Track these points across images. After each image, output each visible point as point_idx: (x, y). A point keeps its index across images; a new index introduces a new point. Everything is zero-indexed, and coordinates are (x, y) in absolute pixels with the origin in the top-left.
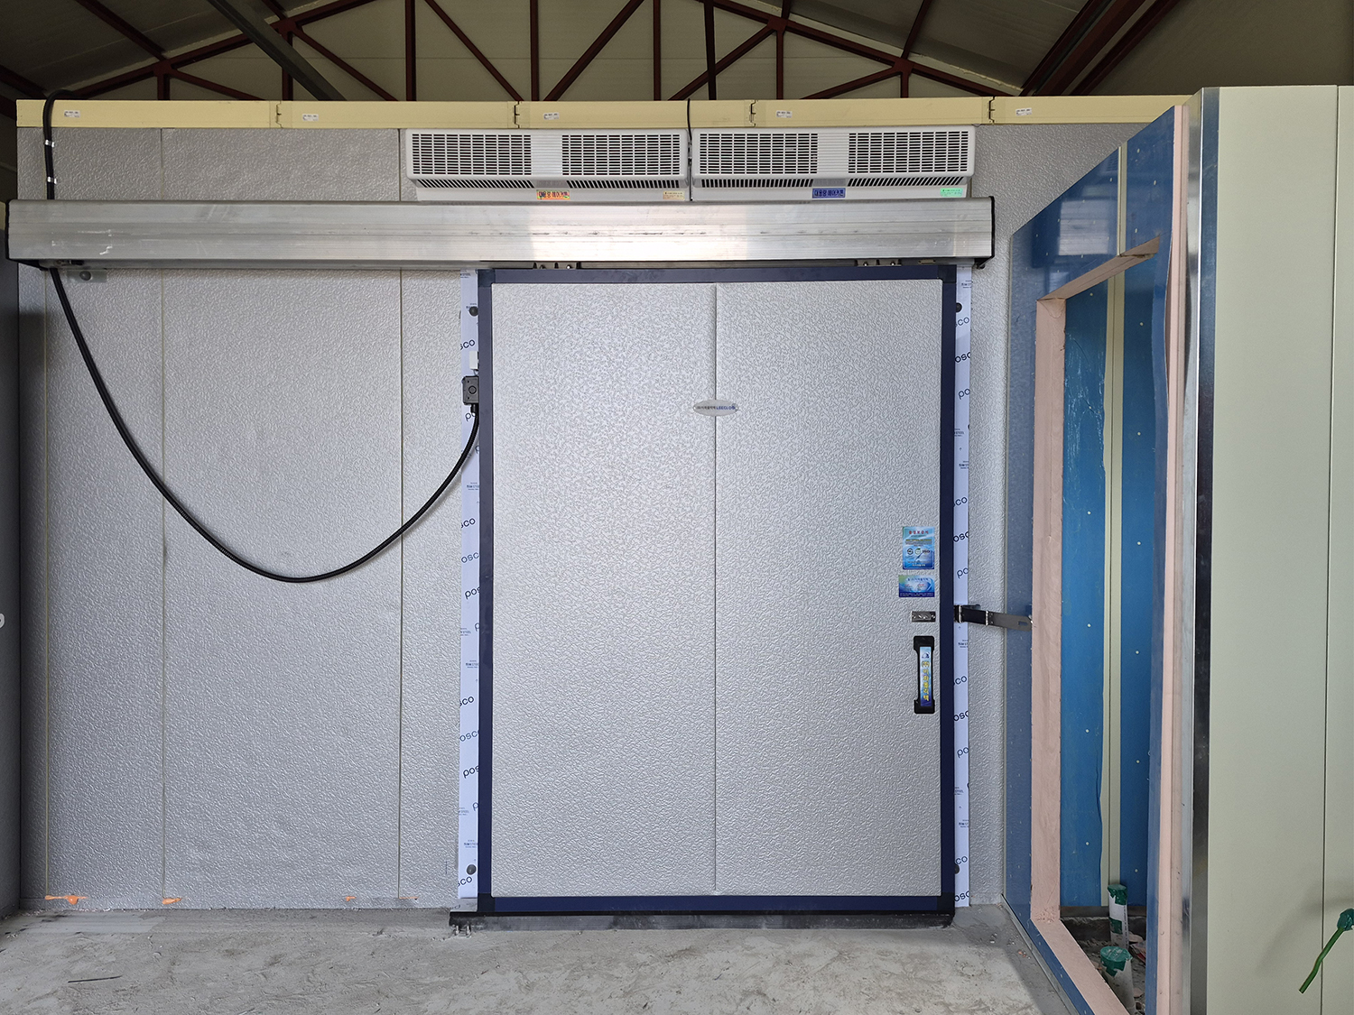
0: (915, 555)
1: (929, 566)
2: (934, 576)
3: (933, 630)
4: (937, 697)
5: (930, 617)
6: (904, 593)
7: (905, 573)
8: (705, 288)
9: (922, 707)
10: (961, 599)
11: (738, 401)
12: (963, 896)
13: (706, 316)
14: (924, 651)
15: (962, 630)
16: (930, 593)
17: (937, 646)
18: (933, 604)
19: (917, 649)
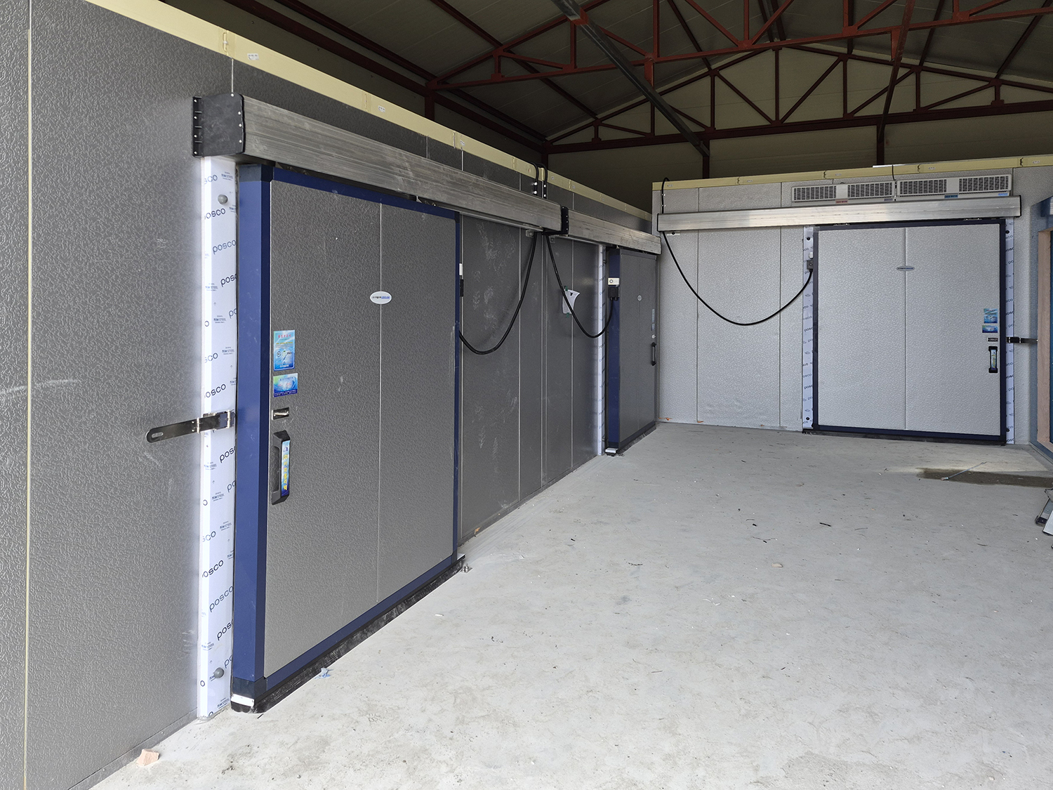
0: (989, 318)
1: (995, 322)
2: (997, 326)
3: (997, 344)
4: (998, 367)
5: (995, 340)
6: (984, 331)
7: (985, 324)
8: (901, 229)
9: (992, 370)
10: (1010, 334)
11: (915, 266)
12: (1011, 440)
13: (901, 238)
14: (992, 351)
15: (1010, 346)
16: (995, 331)
17: (999, 350)
18: (997, 335)
19: (990, 350)
